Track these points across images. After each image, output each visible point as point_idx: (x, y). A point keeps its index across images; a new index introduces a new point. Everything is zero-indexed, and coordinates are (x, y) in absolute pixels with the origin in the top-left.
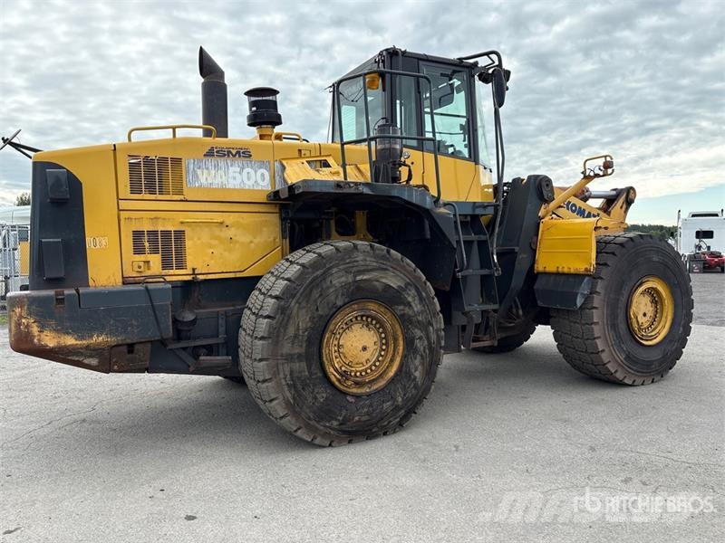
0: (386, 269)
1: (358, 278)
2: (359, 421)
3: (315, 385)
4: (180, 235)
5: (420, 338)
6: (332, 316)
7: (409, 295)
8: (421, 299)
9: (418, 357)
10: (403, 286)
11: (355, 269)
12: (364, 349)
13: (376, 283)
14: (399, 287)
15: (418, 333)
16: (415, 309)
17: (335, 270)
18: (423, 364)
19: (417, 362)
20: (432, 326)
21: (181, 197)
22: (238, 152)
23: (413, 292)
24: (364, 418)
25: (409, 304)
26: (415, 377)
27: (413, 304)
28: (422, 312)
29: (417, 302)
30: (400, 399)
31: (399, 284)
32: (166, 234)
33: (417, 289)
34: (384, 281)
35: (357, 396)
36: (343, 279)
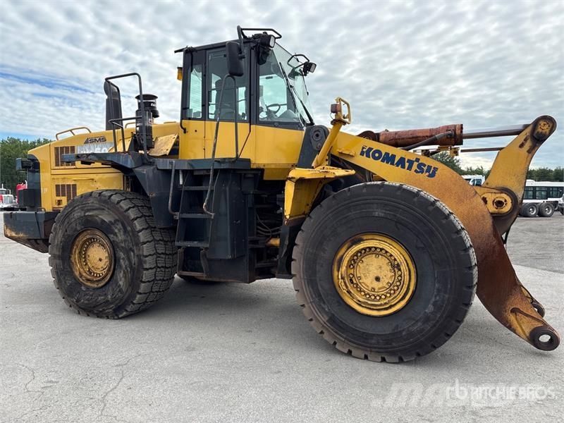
0: (103, 209)
1: (86, 214)
2: (83, 303)
3: (66, 275)
4: (74, 186)
5: (123, 259)
6: (77, 236)
7: (116, 228)
8: (125, 231)
9: (122, 272)
10: (113, 221)
11: (86, 208)
12: (100, 260)
13: (97, 218)
14: (110, 222)
15: (122, 255)
16: (120, 238)
17: (77, 208)
18: (125, 277)
19: (121, 275)
20: (133, 251)
21: (74, 167)
22: (100, 139)
23: (120, 226)
24: (86, 302)
25: (115, 234)
26: (120, 285)
27: (119, 235)
28: (125, 241)
29: (122, 233)
30: (109, 297)
31: (110, 220)
32: (69, 186)
33: (123, 225)
34: (100, 216)
35: (88, 288)
36: (79, 214)
